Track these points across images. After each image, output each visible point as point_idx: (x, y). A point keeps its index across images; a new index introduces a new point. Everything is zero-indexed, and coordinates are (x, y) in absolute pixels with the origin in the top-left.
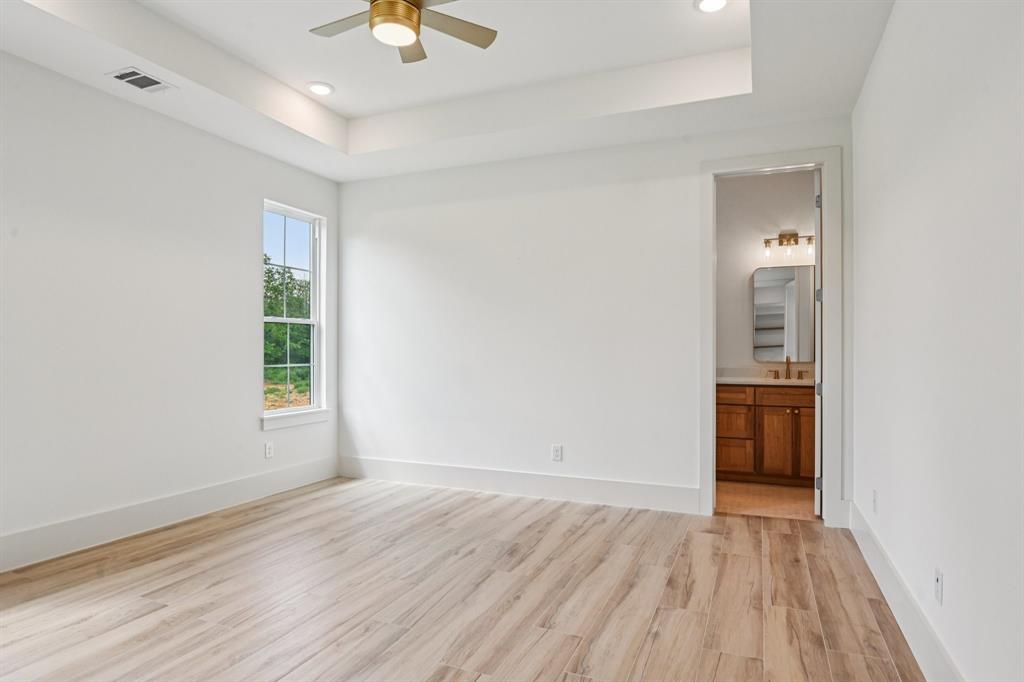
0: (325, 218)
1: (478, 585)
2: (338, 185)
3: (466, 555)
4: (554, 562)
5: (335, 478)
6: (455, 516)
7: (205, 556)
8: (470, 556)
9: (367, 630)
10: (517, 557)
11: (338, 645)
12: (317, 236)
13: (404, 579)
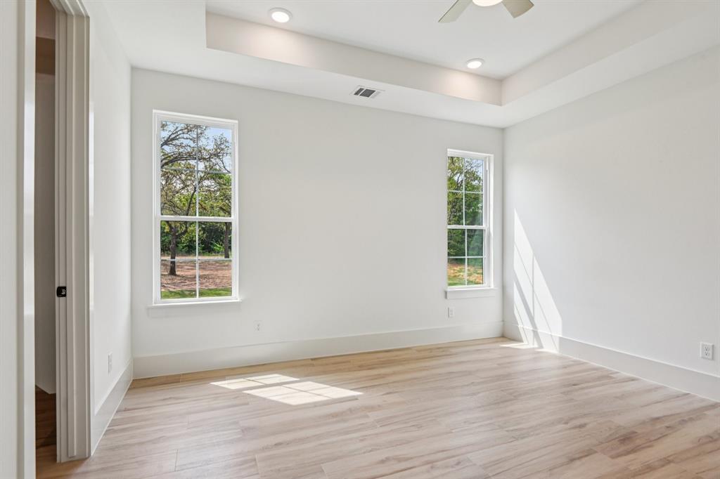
0: (492, 156)
1: (572, 460)
2: (503, 130)
3: (575, 427)
4: (672, 464)
5: (500, 337)
6: (583, 389)
7: (394, 373)
8: (577, 430)
9: (458, 463)
10: (630, 446)
11: (432, 467)
12: (487, 169)
13: (507, 431)
